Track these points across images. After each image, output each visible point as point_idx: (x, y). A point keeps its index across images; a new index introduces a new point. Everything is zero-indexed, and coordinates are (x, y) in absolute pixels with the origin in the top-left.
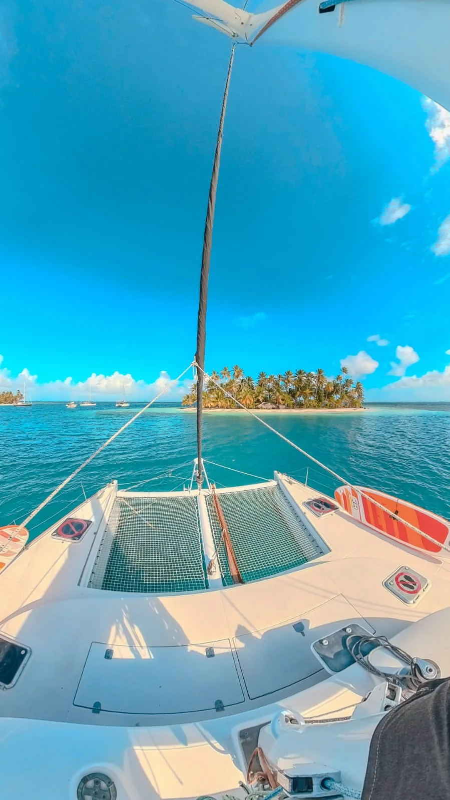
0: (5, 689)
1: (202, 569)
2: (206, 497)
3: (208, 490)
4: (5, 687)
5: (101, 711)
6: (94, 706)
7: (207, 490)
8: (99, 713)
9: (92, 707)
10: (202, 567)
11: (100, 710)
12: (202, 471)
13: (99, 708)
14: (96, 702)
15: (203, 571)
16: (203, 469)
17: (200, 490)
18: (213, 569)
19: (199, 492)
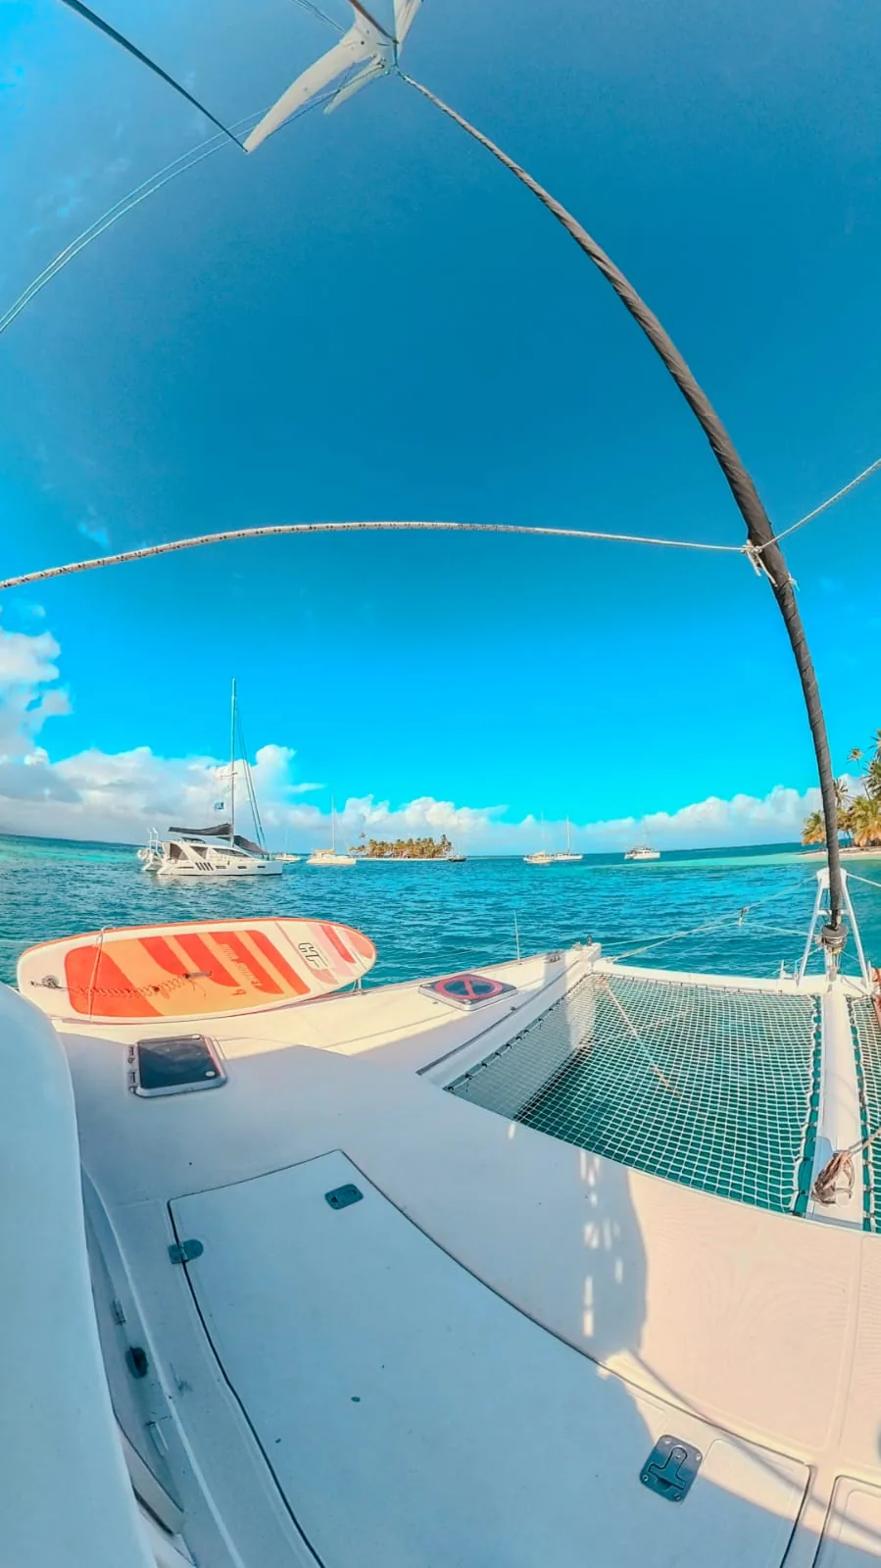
0: (132, 1089)
1: (795, 1180)
2: (849, 1000)
3: (860, 979)
4: (135, 1088)
5: (181, 1265)
6: (185, 1243)
7: (855, 980)
8: (173, 1263)
9: (180, 1240)
10: (796, 1172)
11: (184, 1263)
12: (842, 912)
13: (186, 1258)
14: (199, 1243)
15: (795, 1187)
16: (845, 908)
17: (831, 978)
18: (840, 1180)
19: (829, 983)
